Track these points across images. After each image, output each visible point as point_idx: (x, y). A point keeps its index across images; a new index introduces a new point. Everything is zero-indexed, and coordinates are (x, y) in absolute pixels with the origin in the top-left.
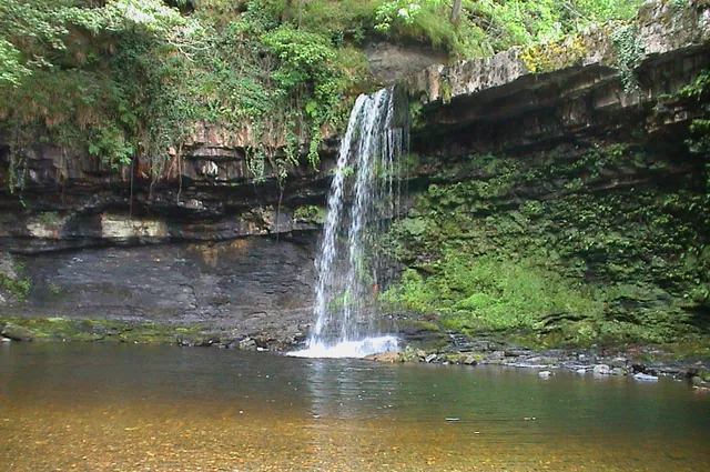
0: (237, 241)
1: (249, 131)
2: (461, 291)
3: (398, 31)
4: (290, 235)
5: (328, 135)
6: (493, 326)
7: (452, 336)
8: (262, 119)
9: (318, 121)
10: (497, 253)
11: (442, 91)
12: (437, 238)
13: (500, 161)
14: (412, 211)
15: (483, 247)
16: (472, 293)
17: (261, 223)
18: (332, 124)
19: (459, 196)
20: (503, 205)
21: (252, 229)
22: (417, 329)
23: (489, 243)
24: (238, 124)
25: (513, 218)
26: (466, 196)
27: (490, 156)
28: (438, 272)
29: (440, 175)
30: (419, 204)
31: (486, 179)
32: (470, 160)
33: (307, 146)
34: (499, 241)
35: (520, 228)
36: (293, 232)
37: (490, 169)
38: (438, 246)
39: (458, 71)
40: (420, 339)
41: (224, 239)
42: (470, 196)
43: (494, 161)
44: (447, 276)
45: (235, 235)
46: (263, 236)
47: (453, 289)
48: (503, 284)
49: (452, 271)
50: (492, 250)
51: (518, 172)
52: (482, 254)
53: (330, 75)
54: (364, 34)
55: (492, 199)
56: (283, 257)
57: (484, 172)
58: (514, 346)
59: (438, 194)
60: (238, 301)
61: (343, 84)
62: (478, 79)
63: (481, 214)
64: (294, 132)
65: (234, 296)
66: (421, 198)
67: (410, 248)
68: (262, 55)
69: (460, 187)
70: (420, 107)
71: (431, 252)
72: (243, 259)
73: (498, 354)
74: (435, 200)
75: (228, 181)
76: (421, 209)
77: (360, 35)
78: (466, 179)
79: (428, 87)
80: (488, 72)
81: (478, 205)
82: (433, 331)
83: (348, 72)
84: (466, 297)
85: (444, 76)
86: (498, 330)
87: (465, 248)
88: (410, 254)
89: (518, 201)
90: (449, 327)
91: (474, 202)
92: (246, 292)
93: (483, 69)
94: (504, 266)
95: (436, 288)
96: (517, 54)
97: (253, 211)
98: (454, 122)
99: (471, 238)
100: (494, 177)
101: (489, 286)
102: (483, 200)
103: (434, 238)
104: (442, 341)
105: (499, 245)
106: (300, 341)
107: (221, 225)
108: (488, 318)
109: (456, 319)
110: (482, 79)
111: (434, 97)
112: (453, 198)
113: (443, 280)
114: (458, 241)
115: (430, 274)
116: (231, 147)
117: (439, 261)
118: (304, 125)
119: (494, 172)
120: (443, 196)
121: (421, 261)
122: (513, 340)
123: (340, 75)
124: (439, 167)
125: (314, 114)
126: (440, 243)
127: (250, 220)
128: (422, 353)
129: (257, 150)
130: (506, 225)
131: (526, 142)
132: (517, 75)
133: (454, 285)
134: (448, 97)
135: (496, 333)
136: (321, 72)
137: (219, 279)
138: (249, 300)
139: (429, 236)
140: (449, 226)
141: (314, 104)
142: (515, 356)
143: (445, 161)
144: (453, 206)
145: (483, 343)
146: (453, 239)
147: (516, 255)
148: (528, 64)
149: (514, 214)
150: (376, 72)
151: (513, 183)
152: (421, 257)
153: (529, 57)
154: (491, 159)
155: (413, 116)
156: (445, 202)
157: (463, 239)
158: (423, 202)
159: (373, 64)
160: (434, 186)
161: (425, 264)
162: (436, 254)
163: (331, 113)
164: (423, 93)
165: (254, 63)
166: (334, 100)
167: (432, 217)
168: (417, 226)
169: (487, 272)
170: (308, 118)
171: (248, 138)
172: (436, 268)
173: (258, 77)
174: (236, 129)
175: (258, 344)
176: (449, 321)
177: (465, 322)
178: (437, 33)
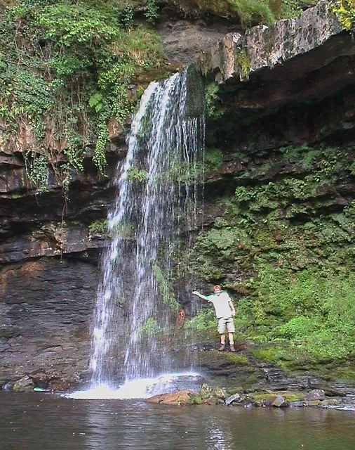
0: (28, 263)
1: (28, 132)
2: (278, 314)
3: (197, 6)
4: (86, 255)
5: (115, 132)
6: (316, 357)
7: (266, 370)
8: (43, 118)
9: (103, 117)
10: (320, 267)
11: (238, 66)
12: (248, 251)
13: (317, 153)
14: (219, 221)
15: (302, 260)
16: (291, 317)
17: (53, 242)
18: (118, 119)
19: (270, 200)
20: (323, 208)
21: (45, 249)
22: (222, 362)
23: (309, 256)
24: (16, 126)
25: (337, 223)
26: (280, 199)
27: (305, 147)
28: (250, 292)
29: (247, 174)
30: (226, 211)
31: (301, 176)
32: (282, 153)
33: (93, 147)
34: (321, 252)
35: (345, 235)
36: (89, 250)
37: (306, 164)
38: (250, 261)
39: (257, 38)
40: (226, 375)
41: (13, 262)
42: (284, 198)
43: (310, 153)
44: (261, 297)
45: (24, 256)
46: (57, 257)
47: (269, 313)
48: (328, 304)
49: (267, 290)
50: (314, 264)
51: (339, 165)
52: (301, 269)
53: (115, 60)
54: (157, 12)
55: (310, 200)
56: (80, 280)
57: (299, 168)
58: (341, 382)
59: (246, 199)
60: (31, 334)
61: (129, 69)
62: (281, 46)
63: (298, 219)
64: (76, 130)
65: (27, 327)
66: (228, 204)
67: (219, 265)
68: (42, 43)
69: (272, 188)
70: (216, 89)
71: (242, 268)
72: (36, 285)
73: (317, 393)
74: (244, 205)
75: (9, 193)
76: (229, 217)
77: (152, 13)
78: (277, 177)
79: (222, 63)
80: (293, 37)
81: (294, 209)
82: (241, 364)
83: (136, 56)
84: (285, 322)
85: (240, 47)
86: (322, 363)
87: (280, 262)
88: (219, 272)
89: (342, 201)
90: (262, 359)
91: (289, 206)
92: (40, 322)
93: (287, 34)
94: (328, 283)
95: (249, 312)
96: (327, 8)
97: (43, 228)
98: (258, 106)
99: (288, 250)
100: (310, 172)
101: (310, 308)
102: (298, 202)
103: (243, 251)
104: (252, 377)
105: (321, 258)
106: (84, 379)
107: (8, 246)
108: (309, 347)
109: (271, 350)
110: (286, 46)
111: (230, 73)
112: (265, 202)
113: (257, 302)
114: (272, 254)
115: (242, 295)
116: (9, 153)
117: (252, 280)
118: (88, 122)
119: (310, 167)
120: (253, 200)
121: (231, 280)
122: (340, 375)
123: (127, 60)
124: (245, 165)
125: (99, 108)
126: (252, 257)
127: (42, 239)
128: (222, 392)
129: (38, 155)
130: (329, 232)
131: (346, 126)
132: (327, 35)
133: (269, 308)
134: (246, 73)
135: (319, 366)
136: (105, 57)
137: (8, 309)
138: (44, 332)
139: (239, 250)
140: (262, 236)
141: (98, 96)
142: (342, 395)
143: (253, 157)
144: (265, 211)
145: (303, 379)
146: (266, 251)
147: (343, 268)
148: (340, 19)
149: (339, 218)
150: (171, 55)
151: (335, 179)
152: (231, 275)
153: (342, 10)
154: (307, 151)
155: (209, 101)
156: (255, 207)
157: (278, 251)
158: (230, 208)
159: (168, 47)
160: (242, 188)
161: (236, 284)
162: (247, 271)
163: (117, 105)
164: (217, 70)
165: (34, 54)
166: (121, 90)
167: (242, 226)
168: (224, 238)
169: (309, 291)
170: (93, 113)
171: (27, 140)
172: (248, 288)
173: (39, 69)
174: (14, 131)
175: (37, 383)
176: (263, 352)
177: (281, 353)
178: (248, 9)
